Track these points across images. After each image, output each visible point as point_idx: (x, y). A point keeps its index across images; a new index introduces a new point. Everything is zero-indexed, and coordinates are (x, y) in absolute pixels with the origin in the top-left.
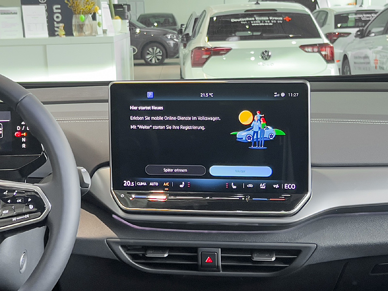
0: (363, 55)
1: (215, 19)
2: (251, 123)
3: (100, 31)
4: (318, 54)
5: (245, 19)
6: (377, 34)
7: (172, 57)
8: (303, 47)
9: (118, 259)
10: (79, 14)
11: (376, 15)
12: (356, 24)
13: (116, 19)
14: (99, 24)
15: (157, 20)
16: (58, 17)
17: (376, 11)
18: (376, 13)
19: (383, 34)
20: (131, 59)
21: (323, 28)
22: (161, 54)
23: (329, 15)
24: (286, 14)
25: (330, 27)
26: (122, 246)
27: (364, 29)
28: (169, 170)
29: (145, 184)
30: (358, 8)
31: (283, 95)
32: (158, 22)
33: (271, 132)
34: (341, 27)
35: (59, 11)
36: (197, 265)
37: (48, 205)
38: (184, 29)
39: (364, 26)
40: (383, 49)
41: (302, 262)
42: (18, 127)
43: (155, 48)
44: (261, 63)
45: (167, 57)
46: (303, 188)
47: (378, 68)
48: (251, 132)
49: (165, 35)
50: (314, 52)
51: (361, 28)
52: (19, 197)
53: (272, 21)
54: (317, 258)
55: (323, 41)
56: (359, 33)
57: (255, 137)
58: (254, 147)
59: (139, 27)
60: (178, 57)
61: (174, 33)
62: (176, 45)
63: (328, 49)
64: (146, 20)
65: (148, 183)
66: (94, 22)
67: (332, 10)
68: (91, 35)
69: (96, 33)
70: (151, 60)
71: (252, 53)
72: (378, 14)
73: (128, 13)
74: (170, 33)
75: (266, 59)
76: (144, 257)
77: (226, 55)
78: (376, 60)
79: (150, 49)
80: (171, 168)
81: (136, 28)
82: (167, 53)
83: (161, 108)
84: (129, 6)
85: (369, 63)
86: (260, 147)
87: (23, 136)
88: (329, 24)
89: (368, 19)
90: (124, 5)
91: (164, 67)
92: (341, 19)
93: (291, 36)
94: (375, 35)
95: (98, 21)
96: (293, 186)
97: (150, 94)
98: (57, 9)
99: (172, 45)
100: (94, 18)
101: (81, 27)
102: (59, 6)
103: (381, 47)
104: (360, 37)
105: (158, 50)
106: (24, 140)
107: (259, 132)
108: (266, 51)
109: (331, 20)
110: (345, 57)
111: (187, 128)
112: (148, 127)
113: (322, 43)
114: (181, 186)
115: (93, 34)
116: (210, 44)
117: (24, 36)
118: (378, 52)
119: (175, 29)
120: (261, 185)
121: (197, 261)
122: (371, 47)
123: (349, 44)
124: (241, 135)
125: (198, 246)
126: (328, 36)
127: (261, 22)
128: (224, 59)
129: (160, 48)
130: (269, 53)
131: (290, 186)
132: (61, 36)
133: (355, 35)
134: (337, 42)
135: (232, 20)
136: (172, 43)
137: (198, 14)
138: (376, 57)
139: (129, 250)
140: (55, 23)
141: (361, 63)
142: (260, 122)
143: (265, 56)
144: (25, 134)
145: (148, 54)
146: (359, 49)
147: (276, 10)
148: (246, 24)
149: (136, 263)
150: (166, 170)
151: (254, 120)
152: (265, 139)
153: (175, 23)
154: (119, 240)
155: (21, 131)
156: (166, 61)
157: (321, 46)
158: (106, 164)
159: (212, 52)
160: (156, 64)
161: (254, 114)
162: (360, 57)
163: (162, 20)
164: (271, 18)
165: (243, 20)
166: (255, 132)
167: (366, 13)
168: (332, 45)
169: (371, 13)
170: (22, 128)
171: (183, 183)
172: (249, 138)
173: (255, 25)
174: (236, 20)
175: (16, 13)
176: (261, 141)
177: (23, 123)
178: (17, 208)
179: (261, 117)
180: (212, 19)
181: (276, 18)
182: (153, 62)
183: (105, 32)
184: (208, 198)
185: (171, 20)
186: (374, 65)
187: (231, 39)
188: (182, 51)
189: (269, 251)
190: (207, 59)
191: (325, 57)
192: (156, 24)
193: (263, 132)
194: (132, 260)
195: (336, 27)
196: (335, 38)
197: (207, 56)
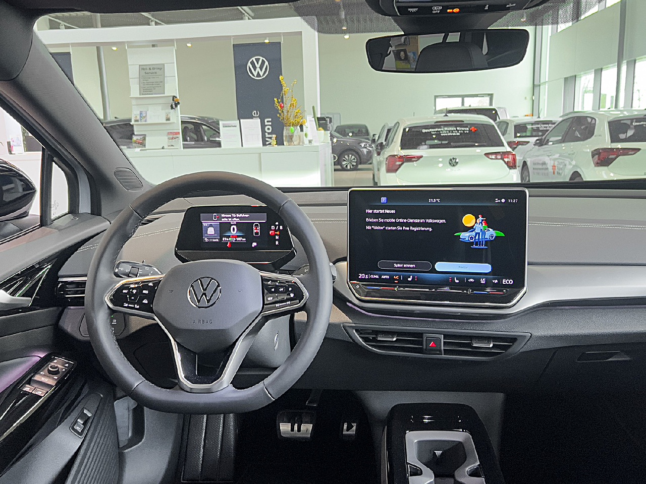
0: (541, 162)
1: (407, 130)
2: (474, 225)
3: (306, 141)
4: (501, 161)
5: (435, 130)
6: (555, 143)
7: (365, 163)
8: (487, 155)
9: (351, 341)
10: (289, 126)
11: (553, 126)
12: (532, 133)
13: (320, 130)
14: (306, 135)
15: (352, 130)
16: (268, 128)
17: (553, 122)
18: (554, 123)
19: (560, 143)
20: (331, 165)
21: (505, 136)
22: (356, 161)
23: (510, 125)
24: (472, 125)
25: (510, 136)
26: (356, 330)
27: (543, 137)
28: (399, 265)
29: (377, 277)
30: (535, 119)
31: (503, 200)
32: (353, 133)
33: (491, 233)
34: (519, 137)
35: (270, 123)
36: (422, 348)
37: (306, 294)
38: (377, 138)
39: (542, 135)
40: (559, 156)
41: (517, 348)
42: (272, 227)
43: (350, 156)
44: (449, 170)
45: (360, 164)
46: (519, 284)
47: (556, 173)
48: (474, 233)
49: (359, 143)
50: (497, 159)
51: (540, 138)
52: (282, 287)
53: (460, 132)
54: (531, 346)
55: (506, 149)
56: (538, 142)
57: (477, 238)
58: (477, 247)
59: (337, 137)
60: (371, 164)
61: (367, 142)
62: (369, 152)
63: (511, 157)
64: (342, 131)
65: (380, 277)
66: (302, 133)
67: (512, 121)
68: (299, 144)
69: (303, 143)
70: (347, 166)
71: (440, 160)
72: (556, 124)
73: (329, 125)
74: (364, 142)
75: (454, 165)
76: (375, 340)
77: (417, 162)
78: (554, 166)
79: (346, 157)
80: (400, 264)
81: (334, 138)
82: (360, 160)
83: (393, 211)
84: (331, 119)
85: (547, 169)
86: (481, 247)
87: (277, 235)
88: (509, 134)
89: (545, 129)
90: (327, 117)
91: (358, 172)
92: (520, 128)
93: (476, 144)
94: (553, 144)
95: (304, 132)
96: (511, 282)
97: (383, 199)
98: (268, 122)
99: (365, 153)
100: (302, 130)
101: (291, 138)
102: (270, 120)
103: (558, 155)
104: (539, 145)
105: (353, 157)
106: (277, 237)
107: (481, 233)
108: (454, 159)
109: (511, 130)
110: (525, 163)
111: (415, 229)
112: (382, 228)
113: (505, 151)
114: (410, 279)
115: (301, 143)
116: (404, 152)
117: (242, 146)
118: (555, 160)
119: (368, 139)
120: (481, 280)
121: (422, 345)
122: (550, 154)
123: (528, 151)
124: (465, 236)
125: (423, 332)
126: (510, 144)
127: (449, 132)
128: (415, 165)
129: (355, 156)
130: (456, 159)
131: (508, 282)
132: (273, 146)
133: (534, 143)
134: (516, 149)
135: (424, 131)
136: (365, 151)
137: (391, 125)
138: (554, 164)
139: (361, 334)
140: (266, 134)
141: (540, 169)
142: (482, 224)
143: (453, 163)
144: (278, 233)
145: (345, 160)
146: (538, 156)
147: (463, 122)
148: (433, 134)
149: (367, 344)
150: (396, 265)
151: (476, 223)
152: (486, 240)
153: (367, 133)
154: (353, 325)
155: (275, 230)
156: (360, 166)
157: (504, 155)
158: (344, 259)
159: (405, 159)
160: (351, 170)
161: (477, 218)
162: (538, 164)
163: (356, 131)
164: (458, 129)
165: (433, 130)
166: (476, 233)
167: (544, 124)
168: (514, 153)
169: (548, 124)
170: (275, 228)
171: (411, 276)
172: (472, 238)
173: (444, 135)
174: (427, 131)
175: (236, 126)
176: (483, 241)
177: (277, 223)
178: (280, 296)
179: (482, 220)
180: (404, 129)
181: (463, 129)
182: (349, 167)
183: (310, 142)
184: (434, 290)
185: (364, 130)
186: (552, 171)
187: (421, 147)
188: (376, 158)
189: (488, 338)
190: (400, 166)
191: (507, 163)
192: (351, 134)
193: (484, 233)
194: (365, 342)
195: (516, 137)
196: (515, 146)
197: (400, 163)
